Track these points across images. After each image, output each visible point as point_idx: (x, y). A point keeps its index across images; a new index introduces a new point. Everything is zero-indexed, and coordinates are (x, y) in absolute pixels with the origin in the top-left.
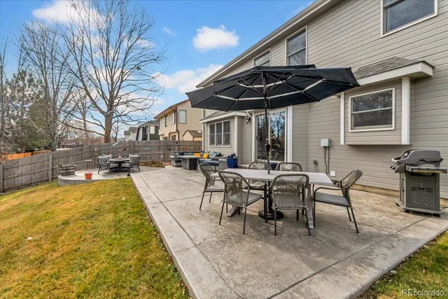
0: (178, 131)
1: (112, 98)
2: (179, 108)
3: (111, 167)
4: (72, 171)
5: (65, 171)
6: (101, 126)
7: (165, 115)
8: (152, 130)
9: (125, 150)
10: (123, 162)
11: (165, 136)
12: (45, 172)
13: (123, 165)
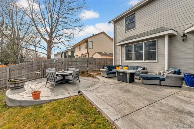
0: (88, 53)
1: (52, 33)
2: (89, 40)
3: (57, 80)
4: (21, 84)
5: (13, 86)
6: (45, 49)
7: (79, 45)
8: (69, 54)
9: (62, 64)
10: (66, 75)
11: (79, 56)
12: (4, 81)
13: (67, 78)
